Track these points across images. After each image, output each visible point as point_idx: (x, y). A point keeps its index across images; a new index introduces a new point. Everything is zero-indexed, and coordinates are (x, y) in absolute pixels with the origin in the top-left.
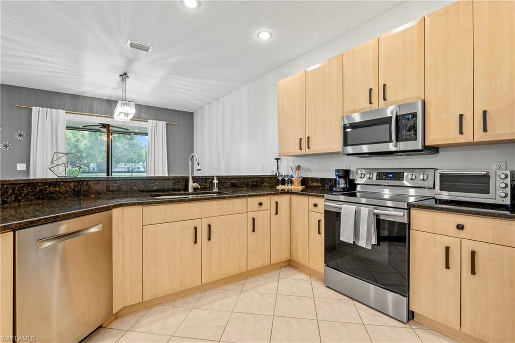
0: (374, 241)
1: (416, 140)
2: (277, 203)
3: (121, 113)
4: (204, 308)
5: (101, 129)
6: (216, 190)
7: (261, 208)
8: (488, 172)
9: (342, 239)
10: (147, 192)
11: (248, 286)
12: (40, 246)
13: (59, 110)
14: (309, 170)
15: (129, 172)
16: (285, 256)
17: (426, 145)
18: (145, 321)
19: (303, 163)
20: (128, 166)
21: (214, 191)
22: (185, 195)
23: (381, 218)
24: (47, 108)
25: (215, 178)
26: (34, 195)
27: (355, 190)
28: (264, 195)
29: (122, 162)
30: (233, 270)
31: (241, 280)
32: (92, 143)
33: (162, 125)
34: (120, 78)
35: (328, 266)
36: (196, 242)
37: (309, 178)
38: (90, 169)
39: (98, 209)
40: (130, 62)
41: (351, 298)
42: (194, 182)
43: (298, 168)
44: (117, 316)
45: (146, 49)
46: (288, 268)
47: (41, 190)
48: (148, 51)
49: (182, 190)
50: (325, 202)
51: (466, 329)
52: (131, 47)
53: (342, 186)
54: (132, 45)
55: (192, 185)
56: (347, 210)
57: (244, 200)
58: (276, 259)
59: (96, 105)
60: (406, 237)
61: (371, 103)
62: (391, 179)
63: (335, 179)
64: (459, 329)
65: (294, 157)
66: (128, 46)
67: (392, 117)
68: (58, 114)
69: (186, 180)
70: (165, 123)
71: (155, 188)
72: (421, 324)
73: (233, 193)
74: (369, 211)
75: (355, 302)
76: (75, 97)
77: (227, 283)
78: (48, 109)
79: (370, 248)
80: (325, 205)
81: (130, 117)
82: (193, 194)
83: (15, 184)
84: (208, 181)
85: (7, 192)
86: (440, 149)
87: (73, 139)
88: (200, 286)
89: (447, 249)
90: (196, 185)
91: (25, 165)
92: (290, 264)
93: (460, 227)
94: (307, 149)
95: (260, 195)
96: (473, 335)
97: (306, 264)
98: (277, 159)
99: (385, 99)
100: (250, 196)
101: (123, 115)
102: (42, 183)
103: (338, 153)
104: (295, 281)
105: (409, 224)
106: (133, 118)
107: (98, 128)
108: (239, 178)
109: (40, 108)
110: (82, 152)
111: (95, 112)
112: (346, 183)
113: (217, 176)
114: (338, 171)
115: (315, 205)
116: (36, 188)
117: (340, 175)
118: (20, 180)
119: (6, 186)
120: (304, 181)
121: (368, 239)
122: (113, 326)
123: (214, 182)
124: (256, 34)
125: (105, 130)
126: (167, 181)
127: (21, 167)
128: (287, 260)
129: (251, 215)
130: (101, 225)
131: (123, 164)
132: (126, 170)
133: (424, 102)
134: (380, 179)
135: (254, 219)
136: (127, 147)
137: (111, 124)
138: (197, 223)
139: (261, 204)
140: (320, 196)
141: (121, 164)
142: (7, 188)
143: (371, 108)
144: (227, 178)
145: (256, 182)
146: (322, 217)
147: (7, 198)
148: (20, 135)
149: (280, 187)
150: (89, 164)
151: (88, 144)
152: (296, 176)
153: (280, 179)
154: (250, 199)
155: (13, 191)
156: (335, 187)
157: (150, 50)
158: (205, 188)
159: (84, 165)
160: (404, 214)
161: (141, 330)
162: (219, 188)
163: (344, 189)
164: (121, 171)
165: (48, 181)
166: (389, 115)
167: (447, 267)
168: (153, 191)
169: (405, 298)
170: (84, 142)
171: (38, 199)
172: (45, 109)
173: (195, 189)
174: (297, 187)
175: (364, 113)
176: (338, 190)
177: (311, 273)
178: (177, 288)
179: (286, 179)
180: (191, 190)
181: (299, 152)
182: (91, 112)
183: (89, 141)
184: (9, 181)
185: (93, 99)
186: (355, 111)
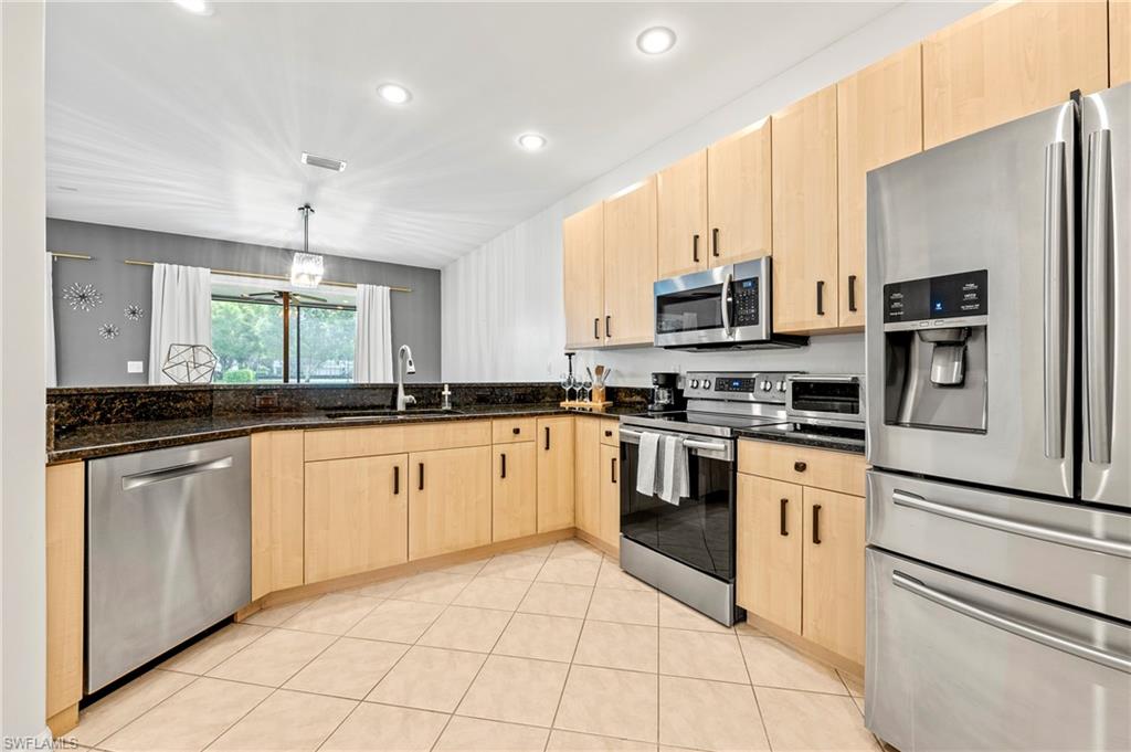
0: (684, 492)
1: (757, 323)
2: (548, 429)
3: (302, 274)
4: (405, 598)
5: (277, 300)
6: (447, 407)
7: (518, 438)
8: (856, 378)
9: (638, 489)
10: (325, 409)
11: (490, 568)
12: (126, 486)
13: (201, 269)
14: (619, 374)
15: (344, 378)
16: (565, 521)
17: (775, 331)
18: (304, 615)
19: (608, 361)
20: (343, 366)
21: (444, 408)
22: (390, 414)
23: (699, 454)
24: (179, 264)
25: (446, 387)
26: (132, 412)
27: (685, 408)
28: (522, 416)
29: (331, 359)
30: (466, 540)
31: (483, 559)
32: (275, 323)
33: (382, 292)
34: (300, 214)
35: (626, 537)
36: (396, 492)
37: (618, 388)
38: (272, 371)
39: (225, 433)
40: (312, 187)
41: (658, 590)
42: (406, 394)
43: (599, 370)
44: (262, 606)
45: (336, 167)
46: (572, 542)
47: (143, 405)
48: (338, 169)
49: (388, 407)
50: (621, 427)
51: (809, 633)
52: (309, 163)
53: (666, 401)
54: (311, 161)
55: (403, 398)
56: (648, 441)
57: (487, 424)
58: (546, 525)
59: (264, 258)
60: (727, 492)
61: (696, 260)
62: (737, 389)
63: (653, 390)
64: (799, 633)
65: (597, 352)
66: (304, 161)
67: (722, 285)
68: (198, 274)
69: (394, 389)
70: (387, 289)
71: (339, 403)
72: (755, 629)
73: (480, 411)
74: (677, 442)
75: (661, 595)
76: (228, 245)
77: (457, 563)
78: (181, 267)
79: (677, 504)
80: (621, 434)
81: (319, 279)
82: (403, 413)
83: (102, 395)
84: (433, 392)
85: (88, 406)
86: (811, 338)
87: (241, 316)
88: (405, 564)
89: (784, 502)
90: (411, 398)
91: (141, 363)
92: (575, 535)
93: (800, 467)
94: (607, 338)
95: (515, 416)
96: (817, 642)
97: (596, 534)
98: (570, 355)
99: (716, 255)
100: (495, 417)
101: (305, 276)
102: (145, 393)
103: (649, 345)
104: (575, 563)
105: (735, 463)
106: (323, 279)
107: (272, 297)
108: (492, 387)
109: (167, 265)
110: (257, 339)
111: (262, 271)
112: (669, 397)
113: (450, 385)
114: (656, 375)
115: (609, 434)
116: (135, 402)
117: (660, 382)
118: (109, 388)
119: (86, 397)
120: (611, 393)
121: (676, 488)
122: (255, 620)
123: (443, 393)
124: (518, 138)
125: (281, 301)
126: (360, 393)
127: (135, 367)
128: (569, 529)
129: (498, 450)
130: (230, 459)
131: (333, 361)
132: (338, 373)
133: (771, 260)
134: (721, 390)
135: (503, 456)
136: (340, 330)
137: (292, 291)
138: (400, 461)
139: (517, 431)
140: (614, 418)
141: (329, 361)
142: (88, 400)
143: (697, 268)
144: (469, 387)
145: (524, 395)
146: (616, 453)
147: (89, 416)
148: (134, 313)
149: (566, 404)
150: (272, 362)
151: (269, 324)
152: (597, 385)
153: (567, 389)
154: (496, 423)
155: (99, 403)
156: (652, 402)
157: (342, 169)
158: (429, 404)
159: (263, 364)
160: (726, 447)
161: (296, 627)
162: (453, 404)
163: (666, 407)
164: (328, 374)
165: (156, 390)
166: (718, 281)
167: (784, 533)
168: (336, 408)
169: (728, 586)
170: (261, 321)
171: (138, 418)
172: (175, 266)
173: (408, 406)
174: (598, 404)
175: (685, 278)
176: (656, 408)
177: (604, 550)
178: (364, 566)
179: (577, 390)
180: (401, 407)
181: (594, 342)
182: (255, 271)
183: (270, 320)
184: (91, 389)
185: (259, 247)
186: (675, 273)
